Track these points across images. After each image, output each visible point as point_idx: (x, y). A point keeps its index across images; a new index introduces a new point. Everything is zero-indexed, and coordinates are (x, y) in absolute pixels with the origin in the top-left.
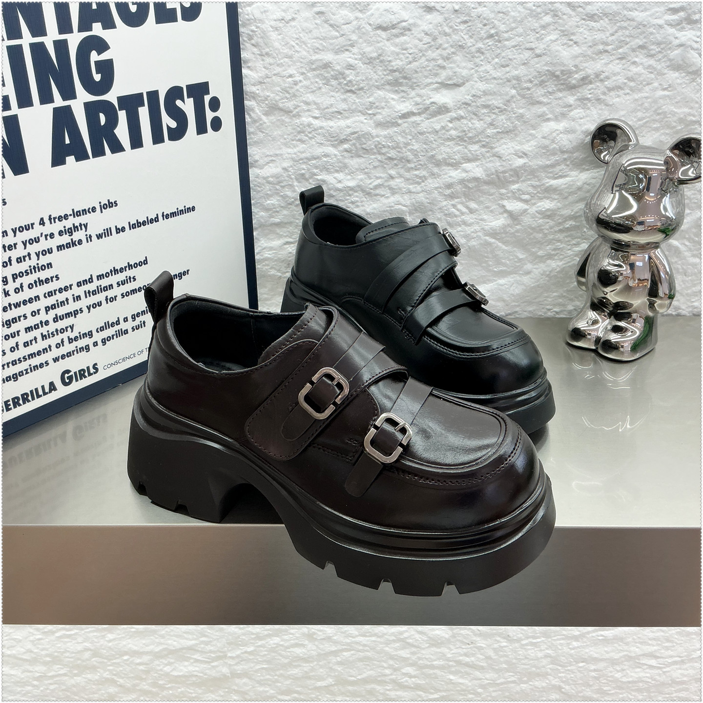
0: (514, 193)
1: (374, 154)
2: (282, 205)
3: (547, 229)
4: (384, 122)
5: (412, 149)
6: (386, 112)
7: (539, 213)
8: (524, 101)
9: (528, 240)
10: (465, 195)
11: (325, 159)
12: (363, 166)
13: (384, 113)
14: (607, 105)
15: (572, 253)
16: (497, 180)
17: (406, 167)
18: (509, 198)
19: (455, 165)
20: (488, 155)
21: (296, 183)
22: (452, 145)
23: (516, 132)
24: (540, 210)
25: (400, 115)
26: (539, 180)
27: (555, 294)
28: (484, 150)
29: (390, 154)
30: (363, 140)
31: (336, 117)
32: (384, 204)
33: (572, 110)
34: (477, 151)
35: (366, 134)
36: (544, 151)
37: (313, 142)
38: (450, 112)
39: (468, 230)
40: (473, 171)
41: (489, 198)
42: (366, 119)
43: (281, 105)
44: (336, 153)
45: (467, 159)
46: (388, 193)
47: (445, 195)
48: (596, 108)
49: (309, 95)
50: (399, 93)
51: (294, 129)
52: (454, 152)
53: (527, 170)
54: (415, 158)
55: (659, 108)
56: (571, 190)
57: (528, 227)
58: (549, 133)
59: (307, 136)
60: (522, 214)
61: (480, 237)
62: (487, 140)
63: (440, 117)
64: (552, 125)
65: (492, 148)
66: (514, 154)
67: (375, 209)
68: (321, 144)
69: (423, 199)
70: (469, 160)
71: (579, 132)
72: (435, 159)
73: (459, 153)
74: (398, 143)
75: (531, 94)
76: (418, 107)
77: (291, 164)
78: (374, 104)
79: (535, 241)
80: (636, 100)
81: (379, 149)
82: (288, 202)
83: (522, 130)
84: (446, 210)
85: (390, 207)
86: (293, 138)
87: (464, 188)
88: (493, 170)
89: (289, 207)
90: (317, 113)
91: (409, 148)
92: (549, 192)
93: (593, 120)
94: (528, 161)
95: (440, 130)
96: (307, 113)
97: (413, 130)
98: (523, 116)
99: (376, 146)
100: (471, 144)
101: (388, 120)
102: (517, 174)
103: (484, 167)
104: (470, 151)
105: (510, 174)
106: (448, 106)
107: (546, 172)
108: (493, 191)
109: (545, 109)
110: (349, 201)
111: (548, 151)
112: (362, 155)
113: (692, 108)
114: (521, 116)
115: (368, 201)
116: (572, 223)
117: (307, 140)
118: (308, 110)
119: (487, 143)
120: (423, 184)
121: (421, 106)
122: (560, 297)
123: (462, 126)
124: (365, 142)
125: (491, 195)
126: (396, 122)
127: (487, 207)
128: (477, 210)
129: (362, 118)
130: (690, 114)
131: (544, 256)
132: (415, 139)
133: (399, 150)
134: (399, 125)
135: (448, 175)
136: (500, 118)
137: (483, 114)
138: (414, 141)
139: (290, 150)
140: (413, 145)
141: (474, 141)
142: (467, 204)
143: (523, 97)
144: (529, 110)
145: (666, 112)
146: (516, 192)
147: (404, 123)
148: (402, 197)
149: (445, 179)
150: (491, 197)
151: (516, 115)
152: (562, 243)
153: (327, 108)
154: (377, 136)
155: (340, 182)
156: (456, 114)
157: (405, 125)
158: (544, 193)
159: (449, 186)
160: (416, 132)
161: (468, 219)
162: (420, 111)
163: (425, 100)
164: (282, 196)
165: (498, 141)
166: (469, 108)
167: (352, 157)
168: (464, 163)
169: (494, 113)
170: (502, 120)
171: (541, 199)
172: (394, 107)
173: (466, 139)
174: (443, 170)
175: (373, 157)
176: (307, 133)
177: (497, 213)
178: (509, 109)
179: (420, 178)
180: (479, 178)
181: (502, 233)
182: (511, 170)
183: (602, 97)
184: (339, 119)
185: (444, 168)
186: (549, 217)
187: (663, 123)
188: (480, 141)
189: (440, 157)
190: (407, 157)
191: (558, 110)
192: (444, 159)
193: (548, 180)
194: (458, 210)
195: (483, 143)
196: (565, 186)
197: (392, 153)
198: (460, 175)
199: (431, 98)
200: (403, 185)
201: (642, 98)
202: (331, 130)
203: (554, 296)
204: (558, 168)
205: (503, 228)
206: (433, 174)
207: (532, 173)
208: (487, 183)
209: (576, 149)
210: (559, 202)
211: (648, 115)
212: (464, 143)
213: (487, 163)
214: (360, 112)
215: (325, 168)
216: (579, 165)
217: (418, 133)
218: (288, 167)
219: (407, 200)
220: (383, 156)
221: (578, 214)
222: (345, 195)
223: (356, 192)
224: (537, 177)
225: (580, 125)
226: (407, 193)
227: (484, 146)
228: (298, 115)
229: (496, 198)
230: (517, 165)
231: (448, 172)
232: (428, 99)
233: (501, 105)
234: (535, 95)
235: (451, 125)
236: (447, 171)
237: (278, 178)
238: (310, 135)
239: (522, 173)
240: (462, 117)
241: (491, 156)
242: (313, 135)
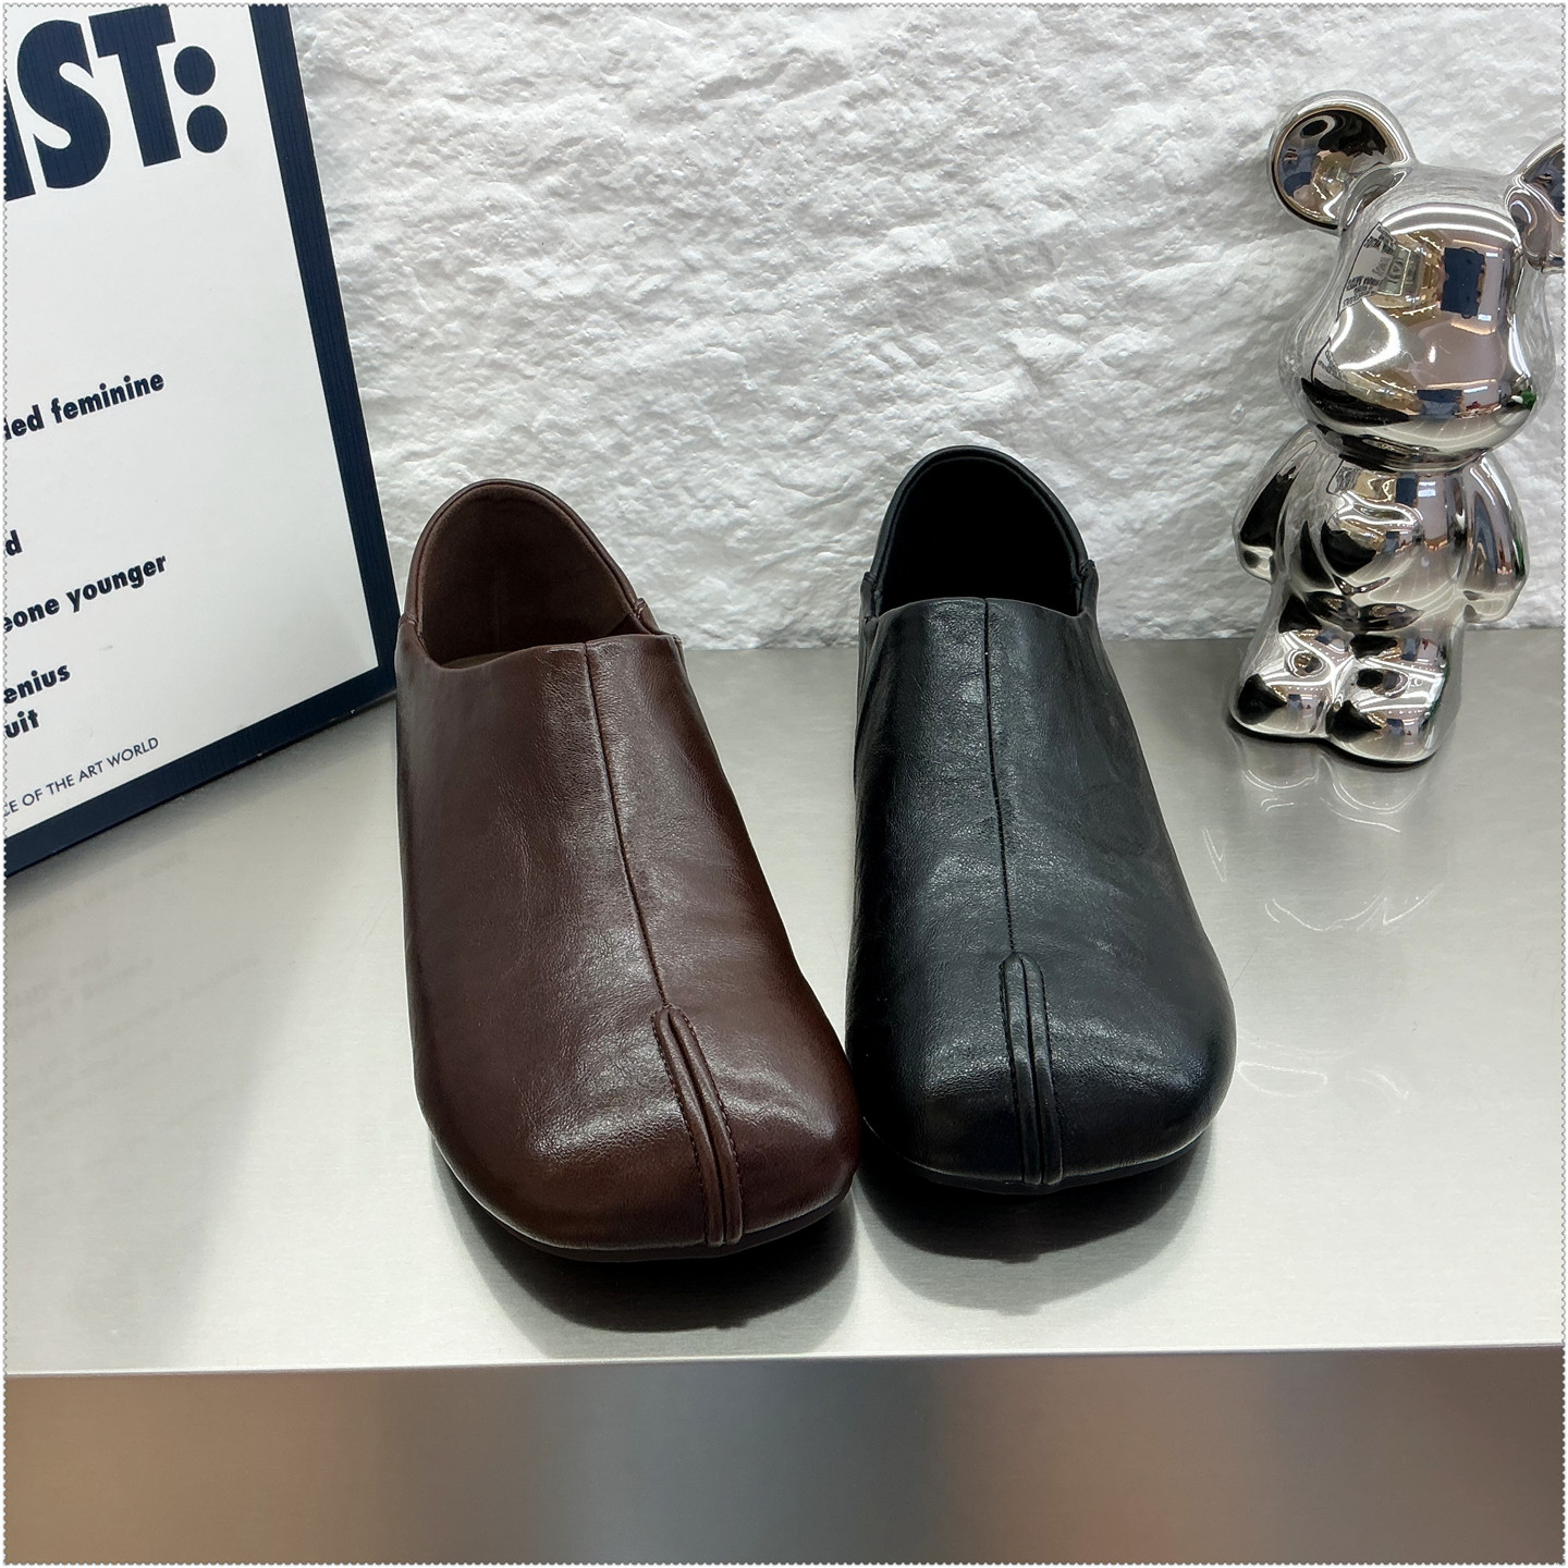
0: (1039, 309)
1: (636, 201)
2: (387, 350)
3: (1135, 409)
4: (657, 107)
5: (745, 187)
6: (660, 79)
7: (1108, 364)
8: (1060, 42)
9: (1081, 436)
10: (902, 315)
11: (495, 219)
12: (606, 238)
13: (654, 82)
14: (1299, 52)
15: (1200, 472)
16: (990, 273)
17: (731, 238)
18: (1026, 323)
19: (871, 232)
20: (962, 200)
21: (418, 289)
22: (858, 175)
23: (1042, 133)
24: (1116, 357)
25: (702, 86)
26: (1110, 272)
27: (1159, 580)
28: (950, 186)
29: (681, 200)
30: (600, 160)
31: (518, 95)
32: (676, 345)
33: (1201, 68)
34: (930, 189)
35: (608, 143)
36: (1120, 188)
37: (454, 169)
38: (846, 76)
39: (918, 413)
40: (922, 248)
41: (968, 324)
42: (602, 100)
43: (351, 63)
44: (526, 199)
45: (903, 214)
46: (685, 313)
47: (846, 318)
48: (1268, 61)
49: (429, 31)
50: (694, 22)
51: (396, 132)
52: (865, 195)
53: (1073, 244)
54: (755, 211)
55: (1452, 59)
56: (1201, 298)
57: (1083, 403)
58: (1133, 136)
59: (437, 152)
60: (1062, 366)
61: (949, 432)
62: (958, 159)
63: (820, 91)
64: (1144, 113)
65: (973, 181)
66: (1035, 198)
67: (651, 358)
68: (481, 174)
69: (785, 328)
70: (912, 218)
71: (1218, 135)
72: (813, 216)
73: (878, 196)
74: (701, 171)
75: (1080, 20)
76: (751, 63)
77: (400, 234)
78: (623, 54)
79: (1100, 440)
80: (1384, 36)
81: (647, 187)
82: (403, 341)
83: (1059, 127)
84: (852, 359)
85: (693, 353)
86: (396, 159)
87: (898, 296)
88: (979, 246)
89: (406, 354)
90: (458, 85)
91: (733, 183)
92: (1137, 302)
93: (1262, 98)
94: (1076, 218)
95: (822, 130)
96: (429, 86)
97: (743, 130)
98: (1060, 86)
99: (638, 178)
100: (913, 171)
101: (669, 102)
102: (1045, 252)
103: (953, 237)
104: (909, 190)
105: (1026, 256)
106: (841, 58)
107: (1127, 247)
108: (979, 303)
109: (1121, 65)
110: (577, 336)
111: (1133, 188)
112: (602, 205)
113: (1545, 58)
114: (1054, 87)
115: (629, 336)
116: (1202, 388)
117: (437, 164)
118: (433, 77)
119: (960, 166)
120: (782, 287)
121: (762, 60)
122: (1174, 586)
123: (886, 117)
124: (606, 166)
125: (977, 314)
126: (693, 109)
127: (967, 350)
128: (937, 358)
129: (592, 97)
130: (1538, 77)
131: (1127, 481)
132: (749, 157)
133: (706, 189)
134: (702, 117)
135: (854, 259)
136: (993, 92)
137: (943, 81)
138: (747, 162)
139: (390, 194)
140: (746, 175)
141: (922, 161)
142: (911, 340)
143: (1058, 29)
144: (1076, 68)
145: (1471, 71)
146: (1046, 307)
147: (717, 109)
148: (725, 323)
149: (842, 271)
150: (975, 321)
151: (1040, 83)
152: (1175, 443)
153: (486, 69)
154: (641, 150)
155: (544, 282)
156: (864, 83)
157: (719, 115)
158: (1123, 308)
159: (854, 292)
160: (751, 137)
161: (914, 382)
162: (758, 74)
163: (771, 43)
164: (381, 325)
165: (989, 160)
166: (903, 66)
167: (573, 210)
168: (893, 226)
169: (974, 79)
170: (999, 100)
171: (1115, 323)
172: (683, 63)
173: (895, 155)
174: (837, 246)
175: (633, 210)
176: (434, 143)
177: (996, 364)
178: (1019, 66)
179: (774, 268)
180: (939, 269)
181: (1011, 421)
182: (1031, 243)
183: (1285, 28)
184: (526, 100)
185: (839, 239)
186: (1139, 373)
187: (1459, 103)
188: (935, 162)
189: (826, 210)
190: (730, 211)
191: (1159, 69)
192: (839, 215)
193: (1134, 272)
194: (886, 359)
195: (948, 167)
196: (1184, 287)
197: (688, 200)
198: (885, 259)
199: (787, 36)
200: (723, 290)
201: (1403, 29)
202: (507, 133)
203: (1156, 588)
204: (1163, 236)
205: (1011, 408)
206: (810, 259)
207: (1090, 251)
208: (966, 281)
209: (1213, 181)
210: (1165, 332)
211: (1418, 79)
212: (892, 169)
213: (959, 223)
214: (585, 78)
215: (497, 244)
216: (1220, 226)
217: (761, 139)
218: (391, 242)
219: (738, 332)
220: (661, 209)
221: (1218, 366)
222: (561, 321)
223: (595, 310)
224: (1104, 263)
225: (1224, 111)
226: (737, 313)
227: (949, 176)
228: (403, 92)
229: (991, 324)
230: (1046, 229)
231: (851, 251)
232: (781, 41)
233: (994, 55)
234: (1092, 23)
235: (850, 115)
236: (847, 249)
237: (365, 273)
238: (445, 150)
239: (1062, 253)
240: (883, 92)
241: (971, 205)
242: (454, 150)
